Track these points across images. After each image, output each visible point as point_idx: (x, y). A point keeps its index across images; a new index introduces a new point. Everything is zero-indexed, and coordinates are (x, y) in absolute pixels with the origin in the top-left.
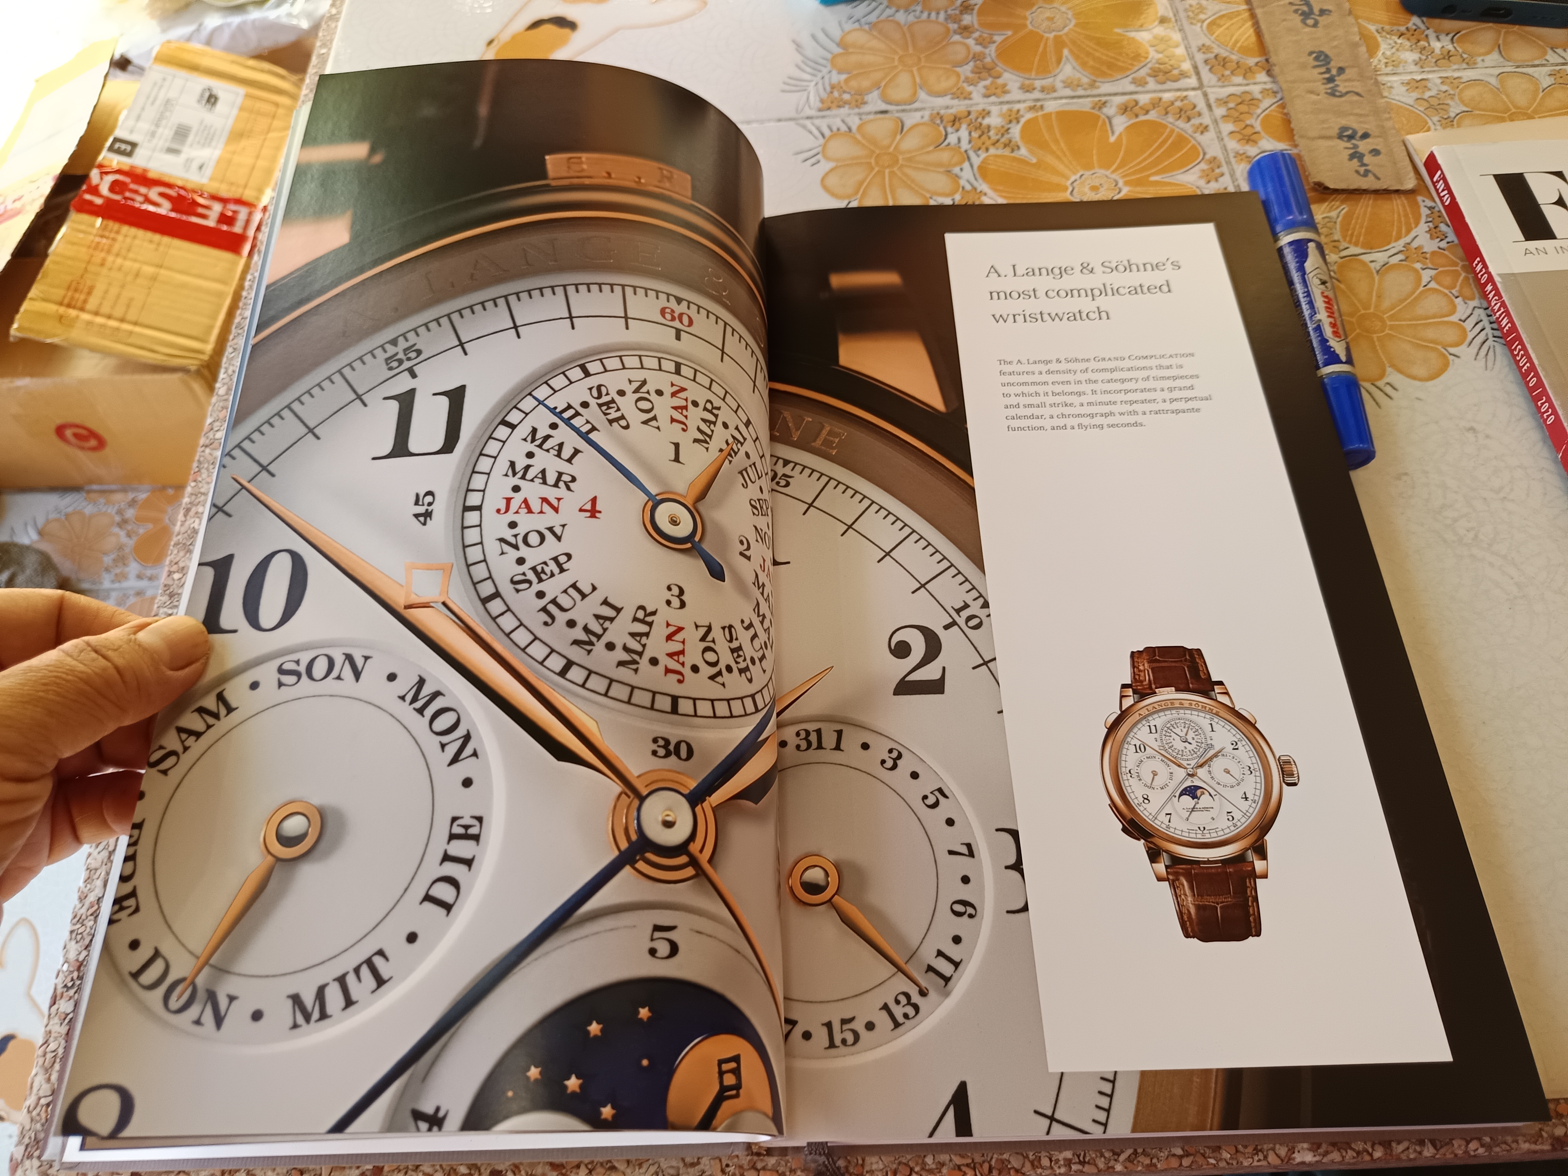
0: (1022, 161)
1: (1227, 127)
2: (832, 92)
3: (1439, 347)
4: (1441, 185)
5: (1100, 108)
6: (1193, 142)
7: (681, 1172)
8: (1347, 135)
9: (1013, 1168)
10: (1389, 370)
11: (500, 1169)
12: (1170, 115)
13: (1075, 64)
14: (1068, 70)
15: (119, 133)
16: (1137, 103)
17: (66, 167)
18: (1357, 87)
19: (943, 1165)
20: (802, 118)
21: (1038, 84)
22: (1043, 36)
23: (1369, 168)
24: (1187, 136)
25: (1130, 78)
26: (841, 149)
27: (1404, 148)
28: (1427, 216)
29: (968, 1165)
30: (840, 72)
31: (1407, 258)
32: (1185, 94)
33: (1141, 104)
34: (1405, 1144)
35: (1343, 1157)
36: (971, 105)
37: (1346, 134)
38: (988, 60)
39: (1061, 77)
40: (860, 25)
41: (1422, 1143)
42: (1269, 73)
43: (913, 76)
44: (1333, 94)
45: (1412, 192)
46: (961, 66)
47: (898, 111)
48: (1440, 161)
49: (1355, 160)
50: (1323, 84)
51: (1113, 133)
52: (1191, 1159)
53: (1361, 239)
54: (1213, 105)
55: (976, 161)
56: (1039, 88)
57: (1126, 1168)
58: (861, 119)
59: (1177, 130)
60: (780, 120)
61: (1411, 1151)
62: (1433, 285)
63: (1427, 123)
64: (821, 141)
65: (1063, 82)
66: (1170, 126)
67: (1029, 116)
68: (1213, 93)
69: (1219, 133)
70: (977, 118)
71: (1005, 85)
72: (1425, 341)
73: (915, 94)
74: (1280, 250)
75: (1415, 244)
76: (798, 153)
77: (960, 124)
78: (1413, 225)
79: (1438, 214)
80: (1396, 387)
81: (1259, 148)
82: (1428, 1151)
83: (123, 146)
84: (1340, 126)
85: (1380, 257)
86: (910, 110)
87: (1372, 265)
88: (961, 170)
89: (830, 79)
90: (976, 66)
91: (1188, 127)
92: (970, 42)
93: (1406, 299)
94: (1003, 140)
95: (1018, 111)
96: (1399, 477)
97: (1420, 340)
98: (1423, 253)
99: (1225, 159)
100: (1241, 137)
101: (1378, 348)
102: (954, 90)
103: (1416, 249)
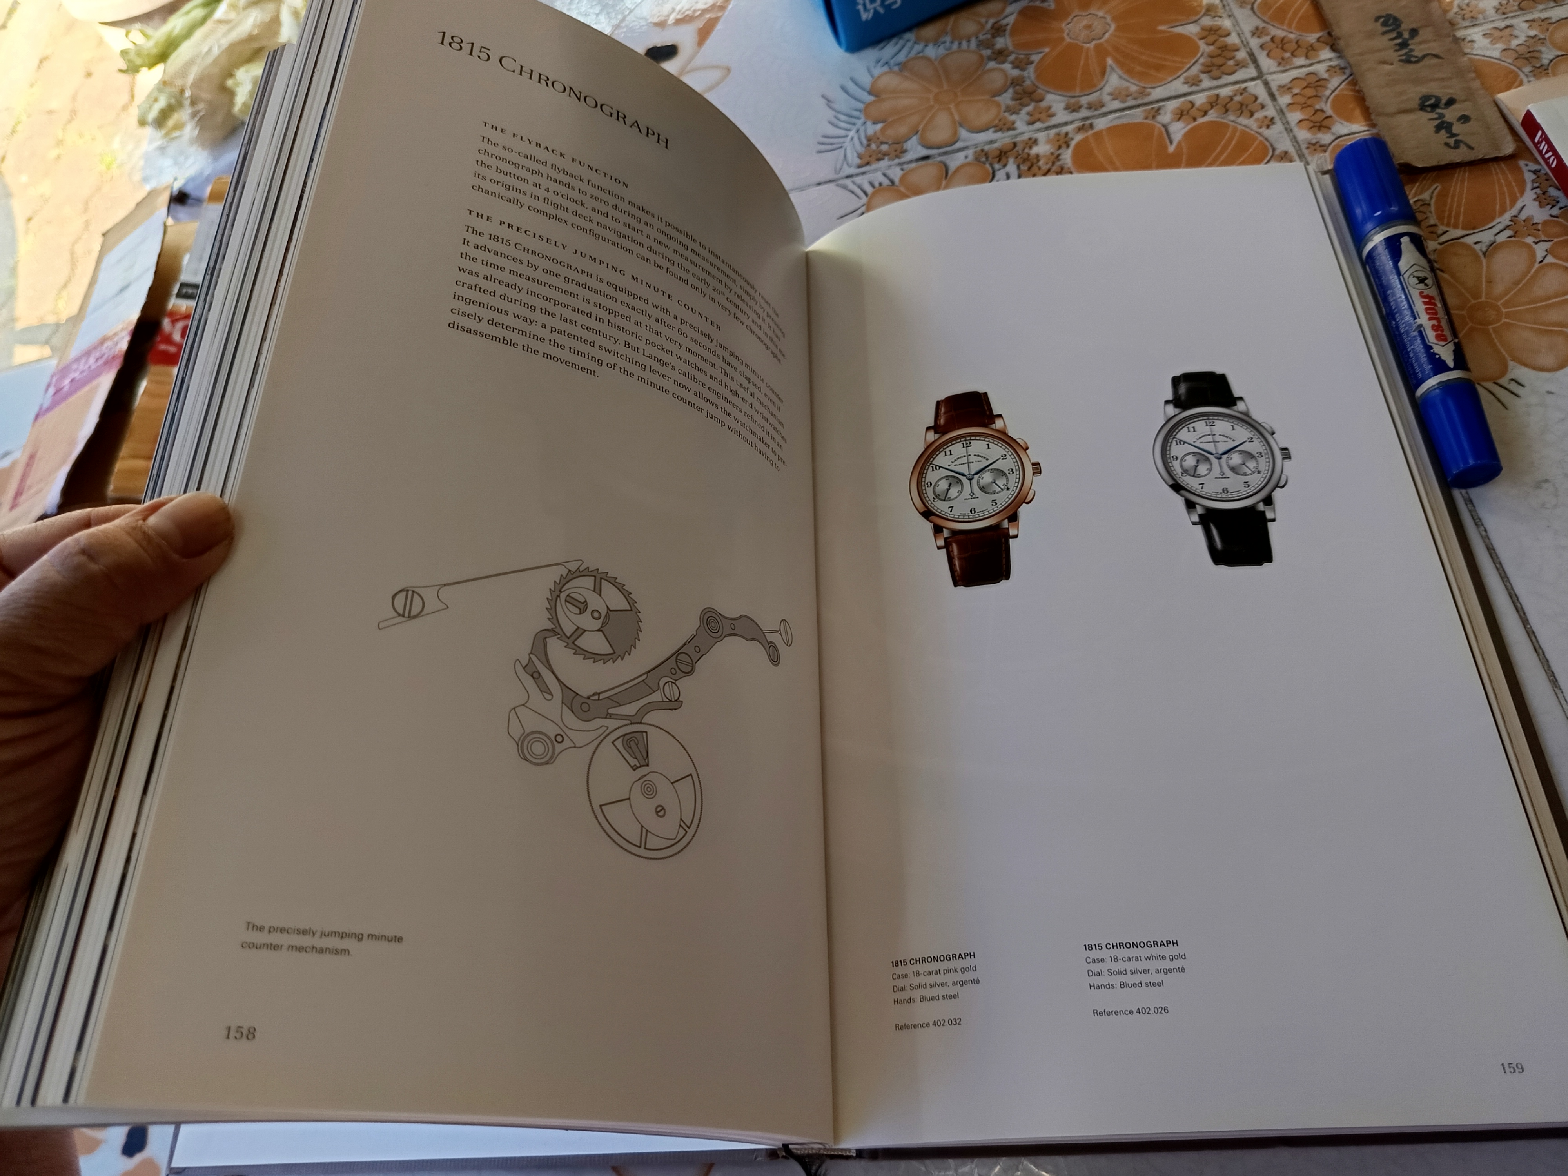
1: (1295, 116)
2: (869, 145)
3: (1566, 330)
4: (1544, 147)
5: (1154, 117)
6: (1261, 138)
8: (1429, 104)
10: (1511, 364)
12: (1229, 113)
13: (1120, 72)
14: (1114, 80)
15: (185, 277)
16: (1192, 104)
18: (1434, 47)
20: (842, 178)
21: (1084, 100)
22: (1082, 48)
23: (1459, 138)
24: (1253, 132)
25: (1182, 79)
27: (1496, 108)
28: (1533, 181)
30: (874, 123)
31: (1516, 233)
32: (1244, 86)
33: (1197, 105)
36: (1016, 136)
38: (1028, 83)
39: (1108, 89)
40: (890, 68)
42: (1333, 48)
43: (951, 114)
44: (1408, 61)
45: (1512, 157)
46: (999, 95)
47: (940, 155)
48: (1539, 120)
49: (1443, 132)
50: (1396, 51)
51: (1171, 142)
53: (1460, 219)
54: (1276, 93)
56: (1086, 106)
58: (902, 169)
59: (1240, 128)
60: (819, 184)
62: (1550, 259)
63: (1517, 76)
64: (864, 200)
65: (1110, 94)
66: (1232, 124)
67: (1079, 138)
68: (1274, 80)
69: (1286, 124)
70: (1024, 148)
71: (1050, 108)
72: (1547, 325)
73: (955, 133)
75: (1523, 216)
77: (1007, 158)
78: (1518, 195)
79: (1545, 177)
80: (1522, 383)
81: (1334, 134)
84: (1420, 96)
85: (1486, 237)
86: (953, 152)
87: (1477, 247)
89: (865, 131)
90: (1016, 93)
91: (1252, 123)
92: (1007, 66)
93: (1520, 281)
94: (1054, 168)
95: (1067, 134)
96: (1538, 485)
97: (1542, 324)
98: (1533, 224)
99: (1297, 151)
100: (1312, 124)
101: (1496, 341)
102: (996, 122)
103: (1524, 221)
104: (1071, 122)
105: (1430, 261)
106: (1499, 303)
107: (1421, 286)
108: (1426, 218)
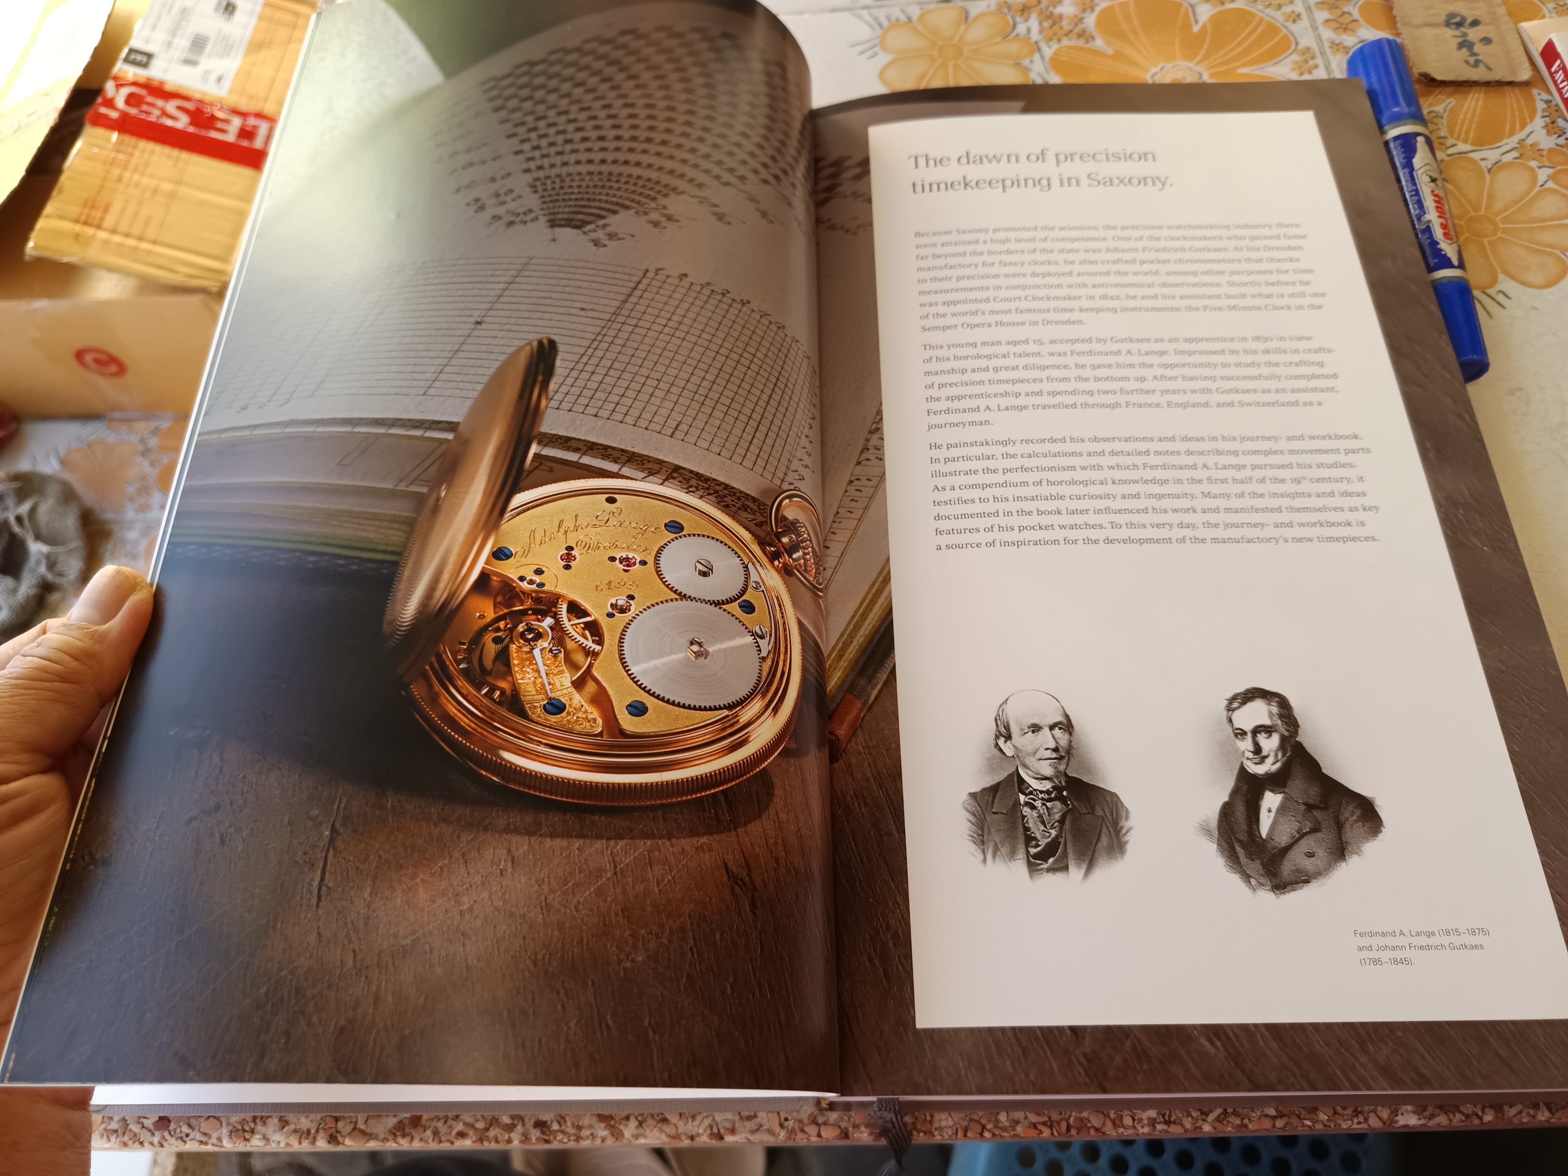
0: (1098, 53)
1: (1322, 15)
3: (1558, 252)
4: (1560, 76)
6: (1285, 31)
7: (737, 1125)
8: (1455, 22)
9: (1093, 1127)
10: (1501, 276)
11: (544, 1119)
12: (1259, 3)
15: (135, 43)
17: (81, 80)
19: (1017, 1122)
20: (858, 8)
23: (1479, 58)
24: (1279, 25)
26: (901, 39)
27: (1517, 36)
28: (1544, 110)
29: (1044, 1123)
31: (1522, 155)
34: (1519, 1107)
35: (1450, 1120)
41: (1536, 1106)
45: (1527, 84)
48: (1560, 48)
49: (1465, 50)
51: (1196, 22)
52: (1285, 1120)
53: (1471, 135)
55: (1048, 51)
57: (1215, 1128)
58: (921, 9)
59: (1267, 18)
60: (834, 10)
61: (1524, 1114)
62: (1550, 185)
63: (1541, 10)
64: (879, 32)
66: (1260, 14)
67: (1104, 5)
69: (1313, 21)
70: (1048, 7)
72: (1541, 245)
74: (1386, 143)
75: (1530, 141)
76: (853, 45)
77: (1030, 14)
78: (1528, 120)
79: (1555, 108)
80: (1509, 295)
81: (1358, 37)
82: (1543, 1116)
83: (139, 58)
84: (1447, 13)
85: (1492, 155)
87: (1483, 163)
88: (1031, 62)
91: (1279, 15)
93: (1520, 200)
94: (1077, 30)
96: (1512, 393)
97: (1536, 244)
98: (1539, 150)
99: (1320, 49)
100: (1337, 25)
101: (1489, 253)
103: (1531, 145)
106: (1497, 219)
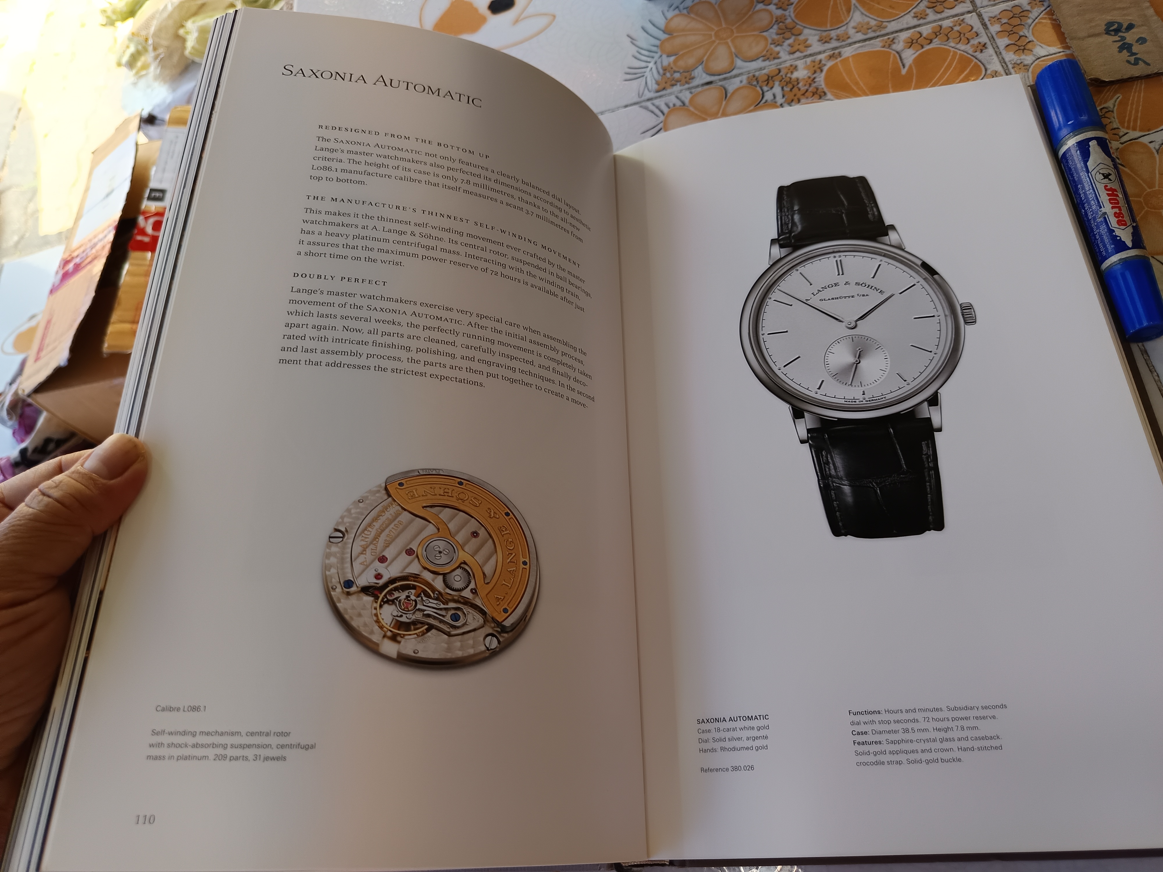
1: (1002, 42)
2: (664, 74)
5: (890, 46)
6: (975, 60)
12: (950, 40)
13: (863, 10)
14: (858, 17)
15: (153, 184)
16: (921, 34)
17: (121, 216)
20: (644, 101)
21: (833, 34)
23: (1138, 56)
24: (969, 56)
25: (912, 14)
30: (668, 56)
32: (962, 17)
33: (925, 34)
36: (780, 64)
37: (1112, 28)
38: (789, 20)
39: (852, 24)
40: (680, 11)
43: (729, 47)
46: (767, 31)
47: (720, 80)
49: (1125, 51)
51: (904, 66)
53: (1139, 122)
54: (988, 23)
56: (835, 38)
58: (691, 93)
59: (959, 52)
60: (626, 106)
64: (662, 118)
65: (854, 28)
66: (953, 49)
67: (830, 64)
68: (985, 12)
69: (996, 49)
70: (787, 73)
71: (806, 40)
73: (732, 62)
77: (773, 81)
81: (1034, 55)
83: (157, 194)
84: (1105, 23)
85: (1158, 137)
86: (731, 78)
87: (1151, 146)
89: (662, 63)
90: (780, 29)
91: (968, 48)
92: (772, 7)
94: (811, 89)
95: (821, 61)
99: (1004, 69)
100: (1017, 48)
102: (765, 52)
104: (824, 52)
105: (1113, 160)
107: (1106, 181)
108: (1110, 122)
